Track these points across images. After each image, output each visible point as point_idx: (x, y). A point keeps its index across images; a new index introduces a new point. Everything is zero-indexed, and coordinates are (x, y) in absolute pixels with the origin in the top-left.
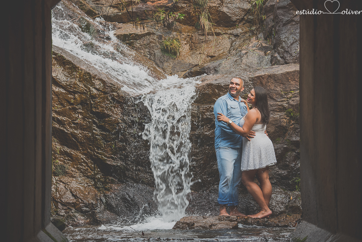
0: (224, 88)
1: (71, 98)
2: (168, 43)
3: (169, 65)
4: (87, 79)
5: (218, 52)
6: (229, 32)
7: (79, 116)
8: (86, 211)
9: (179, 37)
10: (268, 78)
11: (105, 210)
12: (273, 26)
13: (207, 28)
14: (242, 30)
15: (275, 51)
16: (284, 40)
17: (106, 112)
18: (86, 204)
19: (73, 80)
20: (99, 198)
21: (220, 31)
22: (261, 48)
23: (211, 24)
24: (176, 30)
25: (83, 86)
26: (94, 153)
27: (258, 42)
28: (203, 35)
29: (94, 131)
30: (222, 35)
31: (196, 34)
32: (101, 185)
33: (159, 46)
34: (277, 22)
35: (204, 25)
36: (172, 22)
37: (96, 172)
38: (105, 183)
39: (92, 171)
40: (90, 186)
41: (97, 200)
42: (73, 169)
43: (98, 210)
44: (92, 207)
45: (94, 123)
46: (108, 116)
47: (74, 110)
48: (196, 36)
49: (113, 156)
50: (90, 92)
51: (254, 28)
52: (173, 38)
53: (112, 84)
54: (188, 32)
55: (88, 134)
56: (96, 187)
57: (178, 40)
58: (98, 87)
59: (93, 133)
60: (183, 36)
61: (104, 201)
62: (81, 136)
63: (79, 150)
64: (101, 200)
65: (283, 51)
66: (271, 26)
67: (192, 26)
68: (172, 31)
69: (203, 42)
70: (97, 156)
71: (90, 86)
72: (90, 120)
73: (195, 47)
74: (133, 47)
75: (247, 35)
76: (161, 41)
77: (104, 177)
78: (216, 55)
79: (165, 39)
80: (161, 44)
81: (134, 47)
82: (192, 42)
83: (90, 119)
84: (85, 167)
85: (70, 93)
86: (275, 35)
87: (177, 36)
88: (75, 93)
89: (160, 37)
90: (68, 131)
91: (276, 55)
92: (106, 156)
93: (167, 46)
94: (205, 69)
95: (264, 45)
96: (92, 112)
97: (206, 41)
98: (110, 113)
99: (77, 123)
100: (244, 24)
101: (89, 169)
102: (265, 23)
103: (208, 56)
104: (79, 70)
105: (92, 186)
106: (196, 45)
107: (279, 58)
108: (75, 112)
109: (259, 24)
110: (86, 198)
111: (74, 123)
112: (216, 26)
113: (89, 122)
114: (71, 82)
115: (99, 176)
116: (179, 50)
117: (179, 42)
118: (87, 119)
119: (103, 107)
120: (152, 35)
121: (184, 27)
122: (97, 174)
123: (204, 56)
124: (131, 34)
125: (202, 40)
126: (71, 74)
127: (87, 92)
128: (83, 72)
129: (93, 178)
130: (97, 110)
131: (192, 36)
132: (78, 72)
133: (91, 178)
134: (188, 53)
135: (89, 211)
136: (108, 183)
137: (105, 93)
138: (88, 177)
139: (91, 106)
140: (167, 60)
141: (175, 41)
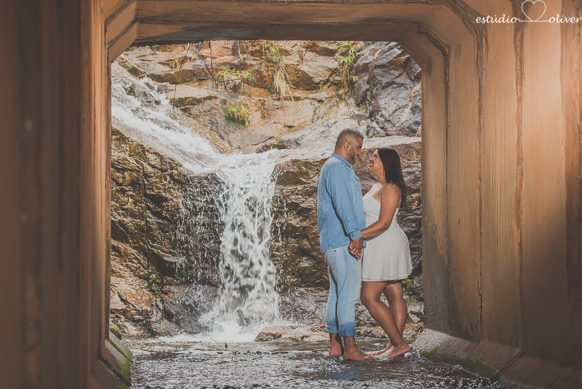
0: (313, 165)
1: (118, 177)
2: (235, 110)
3: (236, 136)
4: (139, 152)
5: (298, 121)
6: (311, 96)
7: (128, 200)
8: (139, 320)
9: (248, 102)
10: (368, 153)
11: (162, 319)
12: (368, 90)
13: (283, 91)
14: (328, 94)
15: (372, 121)
16: (383, 107)
17: (163, 194)
18: (139, 311)
19: (122, 155)
20: (154, 304)
21: (300, 95)
22: (353, 116)
23: (288, 87)
24: (244, 93)
25: (135, 163)
26: (148, 247)
27: (349, 108)
28: (279, 99)
29: (148, 219)
30: (302, 100)
31: (269, 98)
32: (156, 287)
33: (223, 114)
34: (374, 85)
35: (279, 87)
36: (240, 84)
37: (150, 271)
38: (162, 285)
39: (145, 269)
40: (143, 288)
41: (152, 305)
42: (121, 267)
43: (153, 319)
44: (146, 314)
45: (148, 208)
46: (166, 199)
47: (123, 192)
48: (269, 101)
49: (171, 250)
50: (144, 169)
51: (341, 92)
52: (240, 103)
53: (172, 160)
54: (259, 96)
55: (141, 222)
56: (151, 290)
57: (247, 105)
58: (153, 163)
59: (147, 222)
60: (253, 101)
61: (161, 307)
62: (131, 226)
63: (128, 243)
64: (157, 306)
65: (383, 120)
66: (365, 89)
67: (264, 88)
68: (239, 94)
69: (278, 108)
70: (152, 250)
71: (144, 162)
72: (143, 205)
73: (268, 115)
74: (189, 114)
75: (334, 100)
76: (225, 107)
77: (161, 277)
78: (295, 125)
79: (231, 104)
80: (225, 110)
81: (191, 114)
82: (264, 109)
83: (143, 203)
84: (136, 264)
85: (118, 170)
86: (372, 100)
87: (246, 100)
88: (124, 170)
89: (224, 102)
90: (116, 218)
91: (374, 124)
92: (163, 251)
93: (232, 113)
94: (284, 142)
95: (357, 113)
96: (146, 195)
97: (282, 108)
98: (168, 196)
99: (127, 209)
100: (329, 87)
101: (142, 267)
102: (356, 85)
103: (285, 126)
104: (129, 141)
105: (145, 288)
106: (270, 112)
107: (378, 129)
108: (124, 195)
109: (348, 87)
110: (139, 303)
111: (123, 209)
112: (294, 89)
113: (141, 207)
114: (119, 157)
115: (154, 276)
116: (248, 118)
117: (248, 108)
118: (140, 203)
119: (160, 189)
120: (214, 100)
121: (253, 89)
122: (152, 273)
123: (280, 127)
124: (187, 98)
125: (277, 106)
126: (119, 146)
127: (140, 169)
128: (135, 144)
129: (146, 278)
130: (152, 193)
131: (265, 101)
132: (128, 144)
133: (145, 279)
134: (260, 121)
135: (142, 320)
136: (165, 285)
137: (163, 171)
138: (140, 277)
139: (145, 187)
140: (234, 130)
141: (243, 107)
